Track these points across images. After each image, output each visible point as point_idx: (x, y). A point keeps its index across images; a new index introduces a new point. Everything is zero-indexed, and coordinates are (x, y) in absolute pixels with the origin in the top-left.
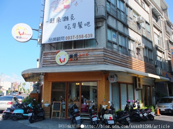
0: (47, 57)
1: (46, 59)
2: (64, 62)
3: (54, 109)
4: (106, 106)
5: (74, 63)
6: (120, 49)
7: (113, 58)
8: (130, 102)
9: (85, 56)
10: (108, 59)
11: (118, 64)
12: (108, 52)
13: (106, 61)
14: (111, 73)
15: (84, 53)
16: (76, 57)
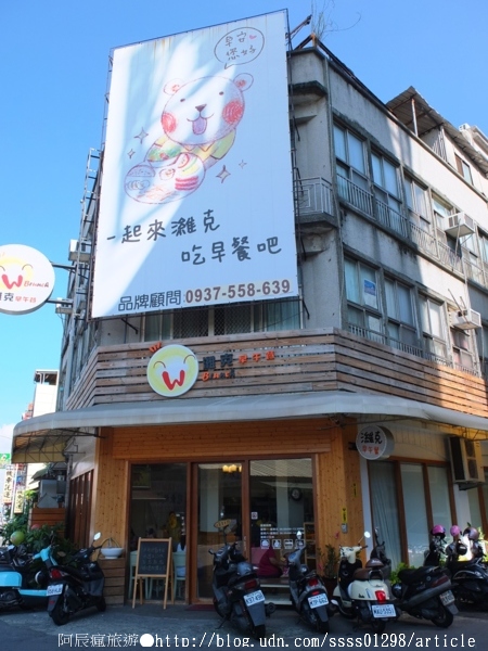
0: (111, 366)
1: (107, 374)
2: (180, 384)
4: (357, 549)
5: (219, 390)
6: (392, 333)
7: (369, 367)
8: (443, 535)
9: (264, 362)
10: (353, 371)
11: (387, 389)
12: (352, 344)
13: (344, 377)
14: (365, 426)
15: (256, 352)
16: (226, 367)
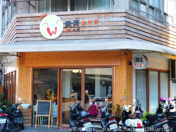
0: (23, 24)
1: (21, 28)
2: (55, 33)
3: (40, 112)
4: (130, 106)
5: (73, 37)
6: (151, 12)
7: (139, 28)
8: (165, 101)
9: (93, 24)
10: (133, 30)
11: (146, 38)
12: (133, 17)
13: (129, 33)
14: (136, 55)
15: (90, 20)
16: (76, 26)
